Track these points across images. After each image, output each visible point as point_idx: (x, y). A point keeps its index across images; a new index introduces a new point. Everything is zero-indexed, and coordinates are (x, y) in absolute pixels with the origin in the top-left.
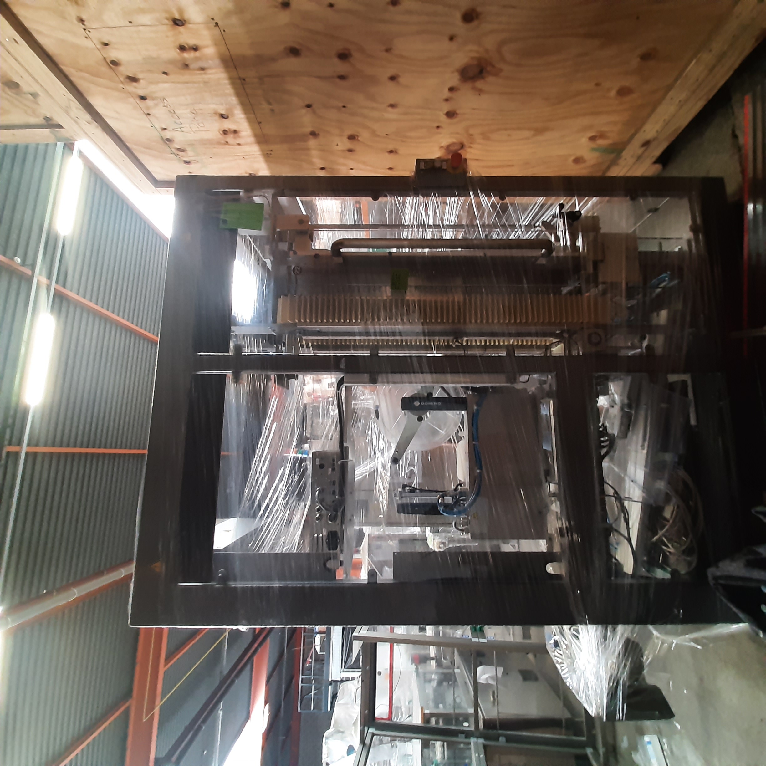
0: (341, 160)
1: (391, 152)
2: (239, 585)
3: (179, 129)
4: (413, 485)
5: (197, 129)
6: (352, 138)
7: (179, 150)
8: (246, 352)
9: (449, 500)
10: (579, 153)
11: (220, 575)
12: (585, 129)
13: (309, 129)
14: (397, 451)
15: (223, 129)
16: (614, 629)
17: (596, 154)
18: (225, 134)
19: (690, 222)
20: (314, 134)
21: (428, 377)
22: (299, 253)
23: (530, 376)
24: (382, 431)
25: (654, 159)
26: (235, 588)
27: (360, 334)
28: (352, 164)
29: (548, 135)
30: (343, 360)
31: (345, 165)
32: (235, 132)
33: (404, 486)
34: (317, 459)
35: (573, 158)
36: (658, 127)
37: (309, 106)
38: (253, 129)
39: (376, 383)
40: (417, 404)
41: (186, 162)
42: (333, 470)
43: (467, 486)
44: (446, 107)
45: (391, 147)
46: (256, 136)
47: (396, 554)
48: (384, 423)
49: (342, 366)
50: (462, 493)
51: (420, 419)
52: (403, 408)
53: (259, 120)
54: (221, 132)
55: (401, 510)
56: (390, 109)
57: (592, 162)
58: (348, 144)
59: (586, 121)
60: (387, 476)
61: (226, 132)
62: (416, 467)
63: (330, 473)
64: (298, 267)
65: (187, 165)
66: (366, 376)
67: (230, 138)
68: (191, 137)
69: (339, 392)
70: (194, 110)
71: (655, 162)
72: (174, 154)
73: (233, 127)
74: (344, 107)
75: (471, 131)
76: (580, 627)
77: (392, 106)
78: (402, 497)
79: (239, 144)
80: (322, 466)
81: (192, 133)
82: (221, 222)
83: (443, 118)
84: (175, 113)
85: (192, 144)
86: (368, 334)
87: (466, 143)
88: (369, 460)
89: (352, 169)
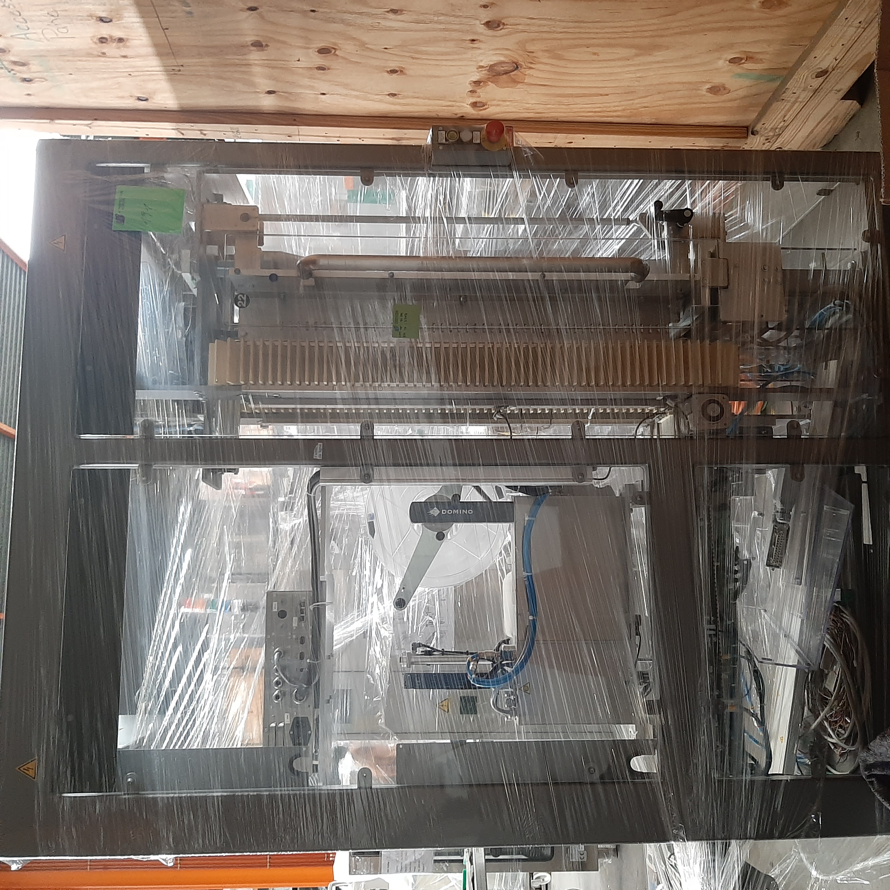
0: (306, 81)
1: (393, 72)
2: (159, 795)
3: (23, 36)
4: (431, 646)
5: (55, 36)
6: (323, 51)
7: (15, 63)
8: (161, 434)
9: (486, 665)
10: (718, 80)
11: (129, 780)
12: (721, 48)
13: (250, 39)
14: (404, 588)
15: (99, 37)
16: (726, 847)
17: (747, 82)
18: (102, 42)
19: (865, 226)
20: (258, 45)
21: (451, 472)
22: (244, 272)
23: (612, 468)
24: (380, 556)
25: (841, 94)
26: (155, 799)
27: (344, 401)
28: (324, 87)
29: (659, 56)
30: (319, 446)
31: (312, 88)
32: (121, 40)
33: (415, 647)
34: (275, 604)
35: (708, 86)
36: (837, 51)
37: (252, 9)
38: (152, 37)
39: (371, 481)
40: (435, 512)
41: (25, 80)
42: (302, 619)
43: (513, 643)
44: (486, 15)
45: (393, 65)
46: (156, 45)
47: (401, 746)
48: (382, 544)
49: (318, 455)
50: (507, 655)
51: (441, 537)
52: (414, 520)
53: (165, 26)
54: (95, 40)
55: (409, 683)
56: (391, 16)
57: (741, 93)
58: (319, 60)
59: (720, 38)
60: (387, 632)
61: (104, 41)
62: (436, 617)
63: (295, 624)
64: (243, 295)
65: (26, 84)
66: (355, 472)
67: (110, 49)
68: (42, 46)
69: (312, 495)
70: (56, 11)
71: (845, 97)
72: (6, 68)
73: (118, 34)
74: (313, 11)
75: (530, 48)
76: (677, 846)
77: (394, 11)
78: (412, 663)
79: (125, 57)
80: (282, 614)
81: (45, 41)
82: (114, 220)
83: (481, 29)
84: (20, 15)
85: (41, 56)
86: (356, 400)
87: (521, 61)
88: (355, 612)
89: (324, 94)
